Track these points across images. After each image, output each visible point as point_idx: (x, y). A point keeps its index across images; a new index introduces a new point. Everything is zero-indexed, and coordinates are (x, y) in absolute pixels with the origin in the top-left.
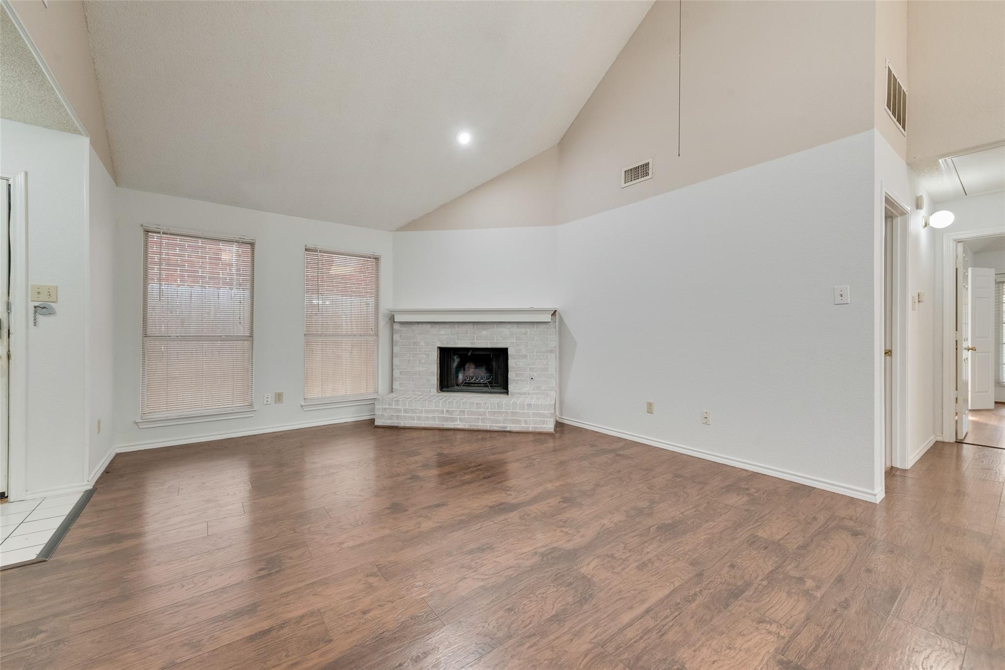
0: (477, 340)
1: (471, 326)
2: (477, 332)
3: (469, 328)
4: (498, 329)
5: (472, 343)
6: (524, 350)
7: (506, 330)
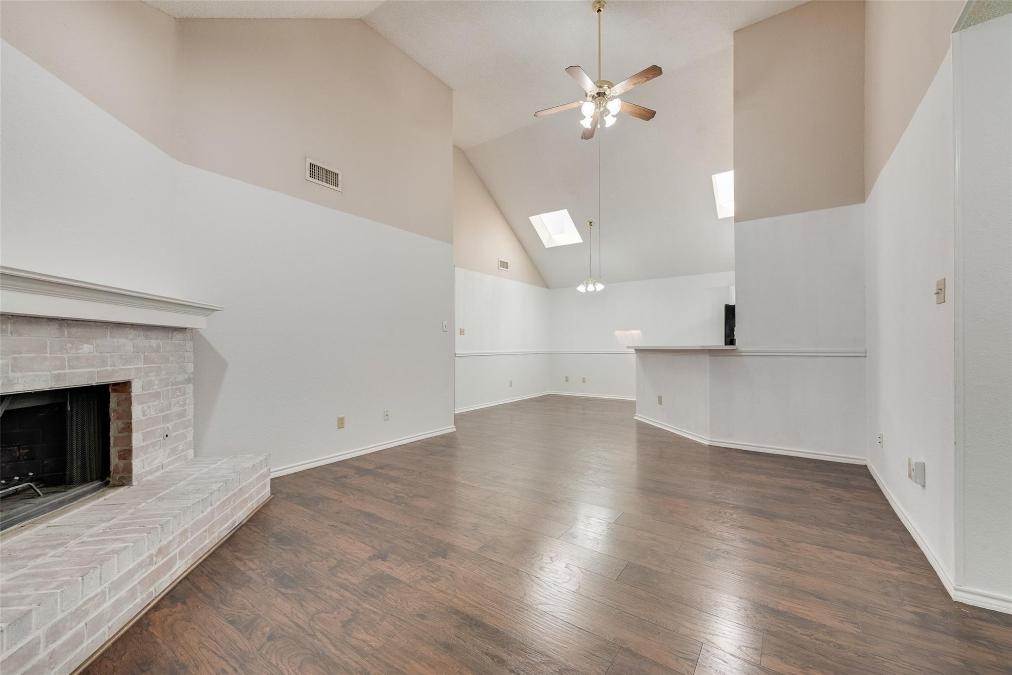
0: (70, 368)
1: (53, 329)
2: (69, 345)
3: (48, 335)
4: (115, 340)
5: (58, 377)
6: (156, 382)
7: (126, 342)
